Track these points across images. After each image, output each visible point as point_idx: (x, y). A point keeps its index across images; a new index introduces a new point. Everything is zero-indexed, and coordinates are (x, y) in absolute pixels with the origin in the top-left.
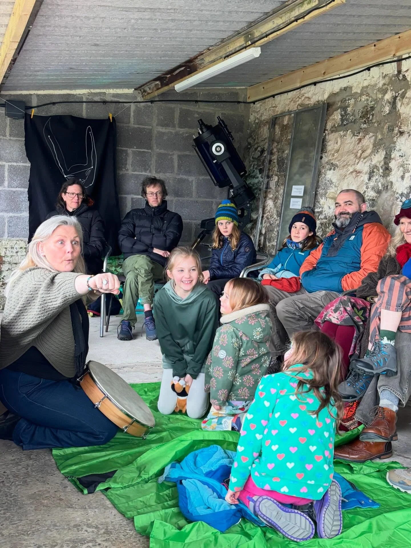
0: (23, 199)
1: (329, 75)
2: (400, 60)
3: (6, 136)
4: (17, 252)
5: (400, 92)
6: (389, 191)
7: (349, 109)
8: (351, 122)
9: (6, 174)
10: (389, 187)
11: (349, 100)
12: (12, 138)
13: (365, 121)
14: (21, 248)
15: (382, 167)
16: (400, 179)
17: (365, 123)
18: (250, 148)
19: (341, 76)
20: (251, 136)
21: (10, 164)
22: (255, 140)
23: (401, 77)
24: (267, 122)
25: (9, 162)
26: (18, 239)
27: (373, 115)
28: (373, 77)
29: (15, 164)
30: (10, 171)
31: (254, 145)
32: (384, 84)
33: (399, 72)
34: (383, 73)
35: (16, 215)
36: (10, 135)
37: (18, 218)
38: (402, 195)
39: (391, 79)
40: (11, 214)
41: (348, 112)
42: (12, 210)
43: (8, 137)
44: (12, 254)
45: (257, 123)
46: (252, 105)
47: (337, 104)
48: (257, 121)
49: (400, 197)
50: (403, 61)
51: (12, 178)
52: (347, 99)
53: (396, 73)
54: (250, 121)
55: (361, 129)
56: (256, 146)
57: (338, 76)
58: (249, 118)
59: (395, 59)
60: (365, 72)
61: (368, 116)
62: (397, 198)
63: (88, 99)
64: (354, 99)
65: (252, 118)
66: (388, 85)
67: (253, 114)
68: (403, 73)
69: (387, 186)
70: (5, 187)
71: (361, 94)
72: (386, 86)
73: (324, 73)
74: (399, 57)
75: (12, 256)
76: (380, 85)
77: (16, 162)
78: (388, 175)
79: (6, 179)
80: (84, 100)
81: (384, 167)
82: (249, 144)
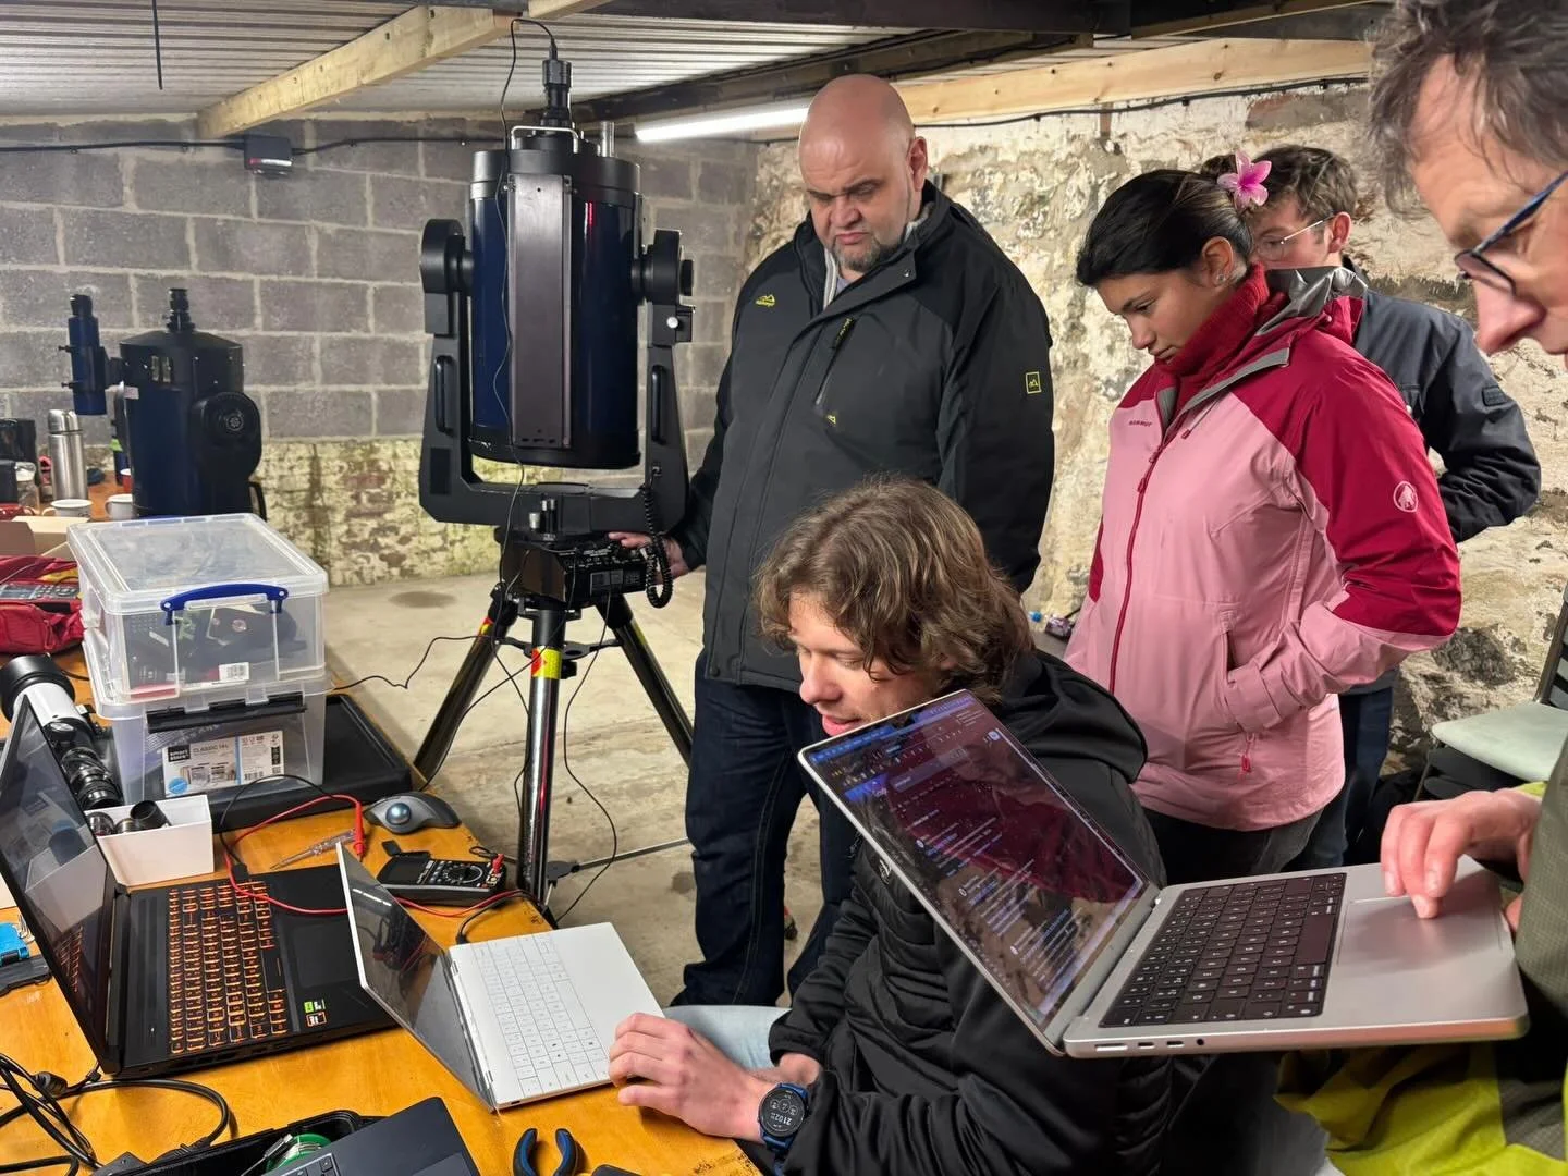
0: (299, 354)
1: (946, 116)
2: (1106, 112)
3: (249, 215)
4: (291, 468)
5: (1106, 177)
6: (1079, 372)
7: (991, 194)
8: (997, 221)
9: (257, 301)
10: (1079, 364)
11: (991, 173)
12: (264, 220)
13: (1027, 224)
14: (300, 458)
15: (1065, 323)
16: (1106, 353)
17: (1027, 227)
18: (759, 238)
19: (973, 121)
20: (761, 213)
21: (265, 278)
22: (771, 222)
23: (1110, 147)
24: (798, 189)
25: (262, 273)
26: (291, 439)
27: (1045, 214)
28: (1047, 136)
29: (274, 278)
30: (264, 295)
31: (770, 233)
32: (1071, 155)
33: (1106, 135)
34: (1068, 132)
35: (284, 388)
36: (261, 214)
37: (289, 395)
38: (1108, 383)
39: (1087, 147)
40: (274, 388)
41: (989, 199)
42: (276, 380)
43: (256, 218)
44: (280, 472)
45: (777, 188)
46: (763, 147)
47: (964, 178)
48: (775, 183)
49: (1104, 388)
50: (1115, 115)
51: (270, 310)
52: (987, 170)
53: (1098, 135)
54: (757, 179)
55: (1018, 238)
56: (774, 235)
57: (966, 122)
58: (756, 174)
59: (1099, 107)
60: (1027, 122)
61: (1035, 215)
62: (1098, 389)
63: (427, 132)
64: (1003, 173)
65: (762, 175)
66: (1079, 157)
67: (766, 166)
68: (1114, 137)
69: (1075, 362)
70: (256, 329)
71: (1018, 167)
72: (1075, 159)
73: (936, 110)
74: (1105, 104)
75: (281, 477)
76: (1062, 156)
77: (279, 274)
78: (1078, 340)
79: (259, 311)
80: (421, 134)
81: (1069, 324)
82: (759, 228)
